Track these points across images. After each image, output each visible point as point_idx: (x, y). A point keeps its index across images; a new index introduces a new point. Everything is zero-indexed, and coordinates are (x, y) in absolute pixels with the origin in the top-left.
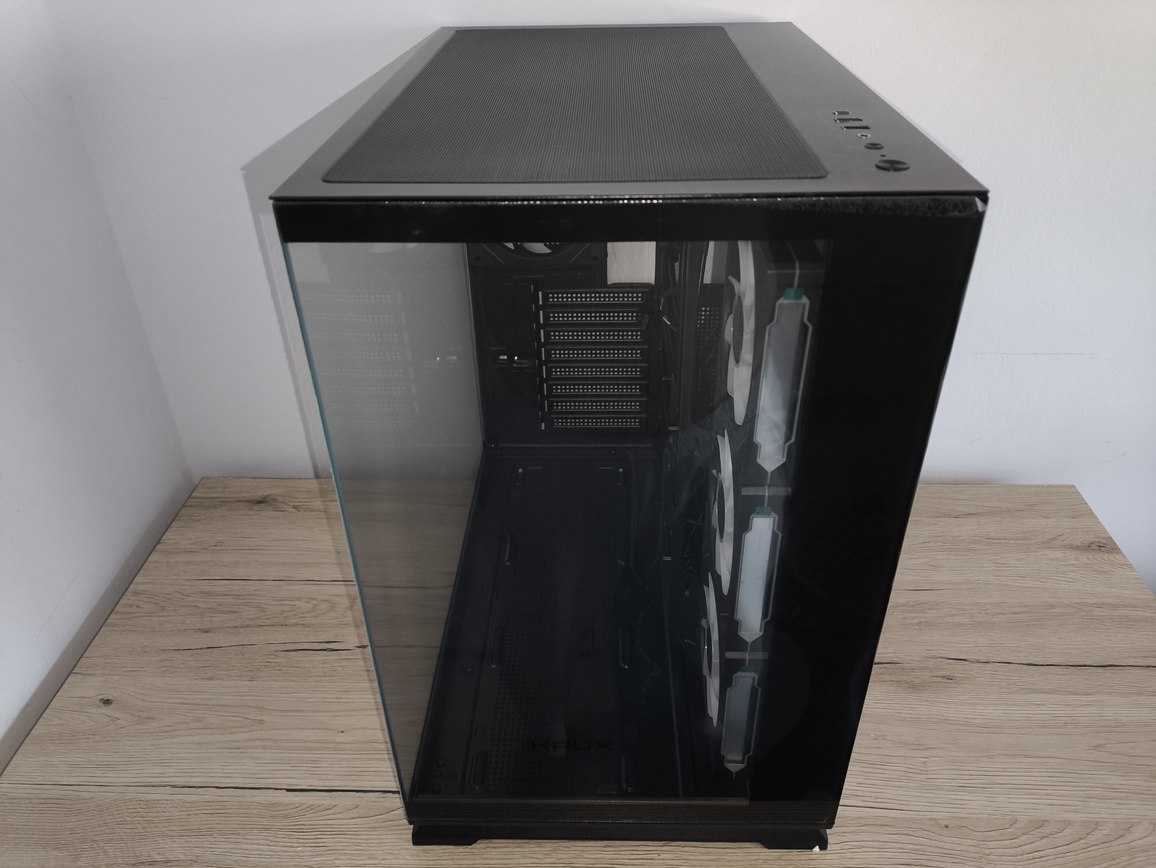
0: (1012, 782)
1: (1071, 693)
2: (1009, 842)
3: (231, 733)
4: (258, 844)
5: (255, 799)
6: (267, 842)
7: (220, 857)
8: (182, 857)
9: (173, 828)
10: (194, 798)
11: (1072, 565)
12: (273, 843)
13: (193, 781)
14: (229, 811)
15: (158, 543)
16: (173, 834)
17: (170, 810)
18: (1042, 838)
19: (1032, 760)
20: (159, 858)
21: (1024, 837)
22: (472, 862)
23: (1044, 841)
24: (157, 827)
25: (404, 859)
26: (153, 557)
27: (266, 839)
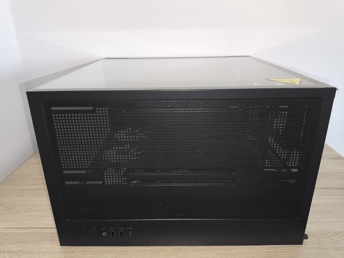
0: (325, 221)
1: (339, 196)
2: (328, 239)
3: (41, 212)
4: (46, 245)
5: (48, 231)
6: (50, 244)
7: (31, 250)
8: (16, 250)
9: (14, 241)
10: (24, 231)
11: (331, 163)
12: (52, 245)
13: (24, 226)
14: (37, 235)
15: (25, 162)
16: (14, 243)
17: (14, 235)
18: (340, 237)
19: (331, 214)
20: (7, 250)
21: (333, 237)
22: (127, 249)
23: (341, 238)
24: (8, 241)
25: (101, 249)
26: (22, 166)
27: (49, 244)
